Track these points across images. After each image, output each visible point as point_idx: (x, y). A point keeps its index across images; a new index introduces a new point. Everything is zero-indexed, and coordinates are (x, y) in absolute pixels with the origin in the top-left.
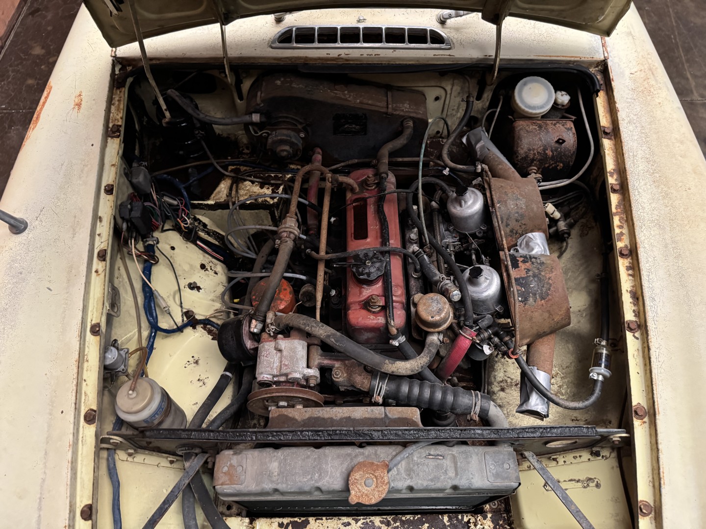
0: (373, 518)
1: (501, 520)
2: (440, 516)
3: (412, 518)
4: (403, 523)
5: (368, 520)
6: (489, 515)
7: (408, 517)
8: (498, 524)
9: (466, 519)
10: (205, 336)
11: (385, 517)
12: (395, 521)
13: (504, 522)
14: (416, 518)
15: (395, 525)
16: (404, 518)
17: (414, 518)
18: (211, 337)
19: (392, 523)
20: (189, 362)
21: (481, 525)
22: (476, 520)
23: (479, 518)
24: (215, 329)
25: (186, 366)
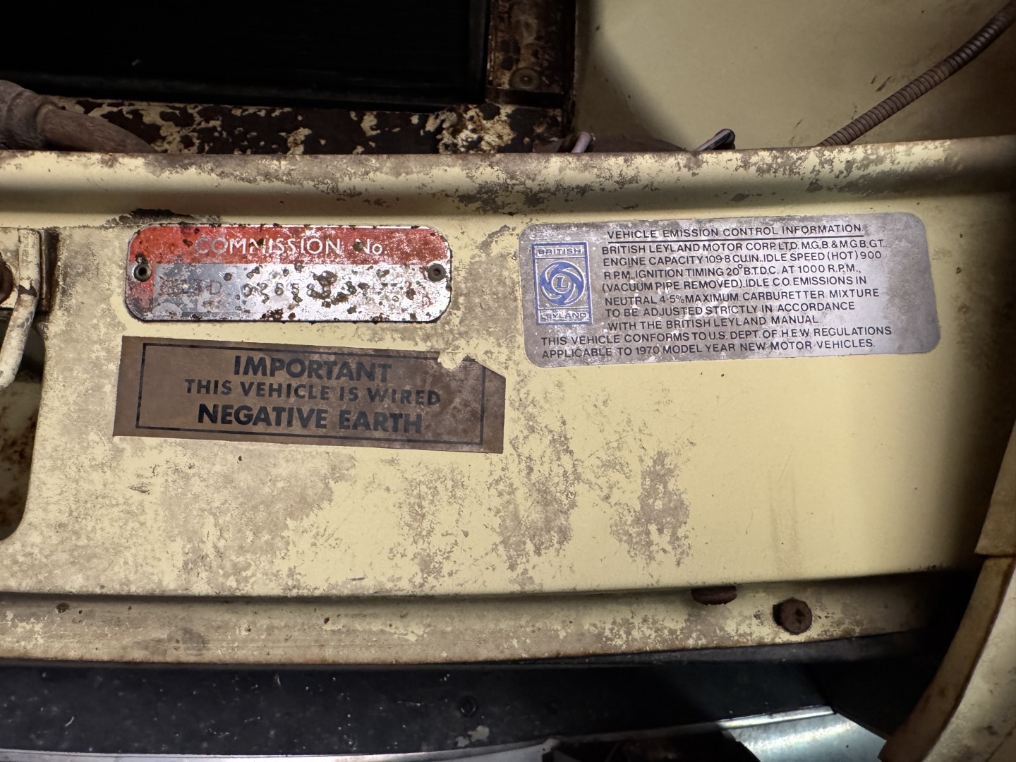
0: (140, 105)
1: (540, 124)
2: (353, 115)
3: (262, 113)
4: (230, 122)
5: (125, 109)
6: (506, 110)
7: (251, 110)
8: (530, 133)
9: (431, 125)
11: (181, 105)
12: (207, 117)
13: (549, 128)
14: (277, 113)
15: (203, 125)
16: (238, 112)
17: (269, 113)
19: (198, 119)
21: (474, 131)
22: (460, 117)
23: (471, 113)
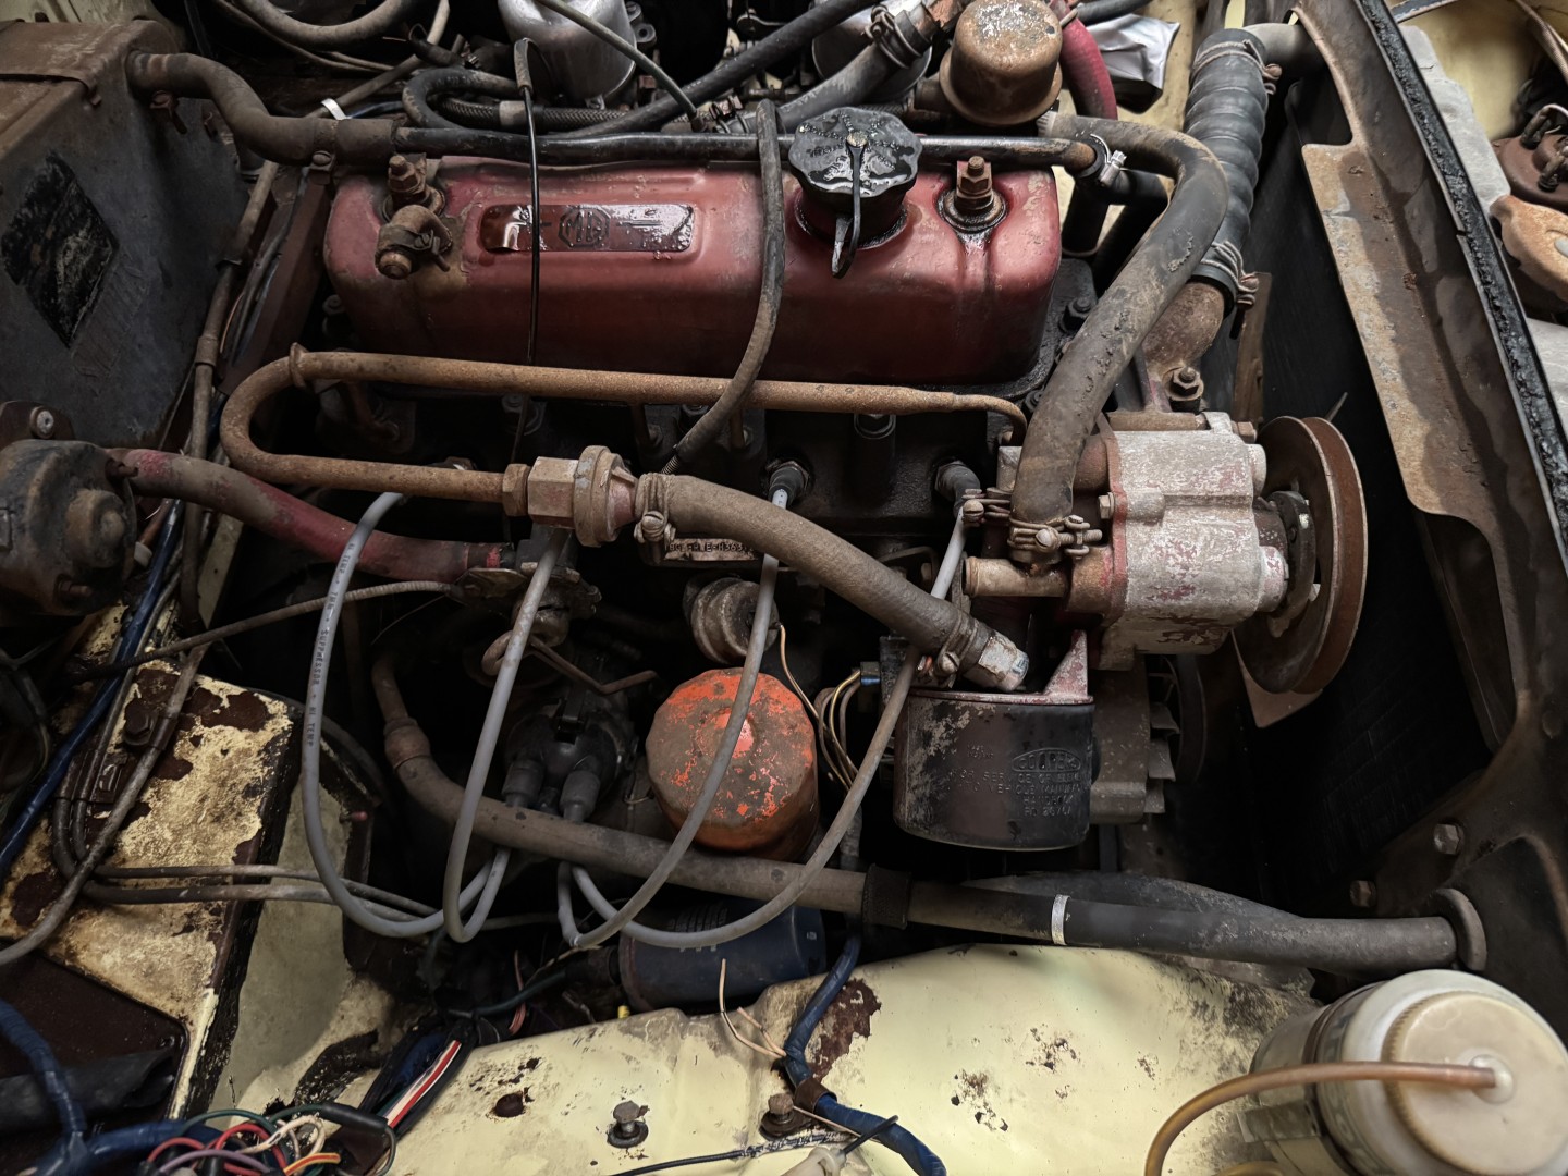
10: (856, 1065)
18: (858, 1041)
20: (978, 1116)
24: (818, 1031)
25: (997, 1123)
